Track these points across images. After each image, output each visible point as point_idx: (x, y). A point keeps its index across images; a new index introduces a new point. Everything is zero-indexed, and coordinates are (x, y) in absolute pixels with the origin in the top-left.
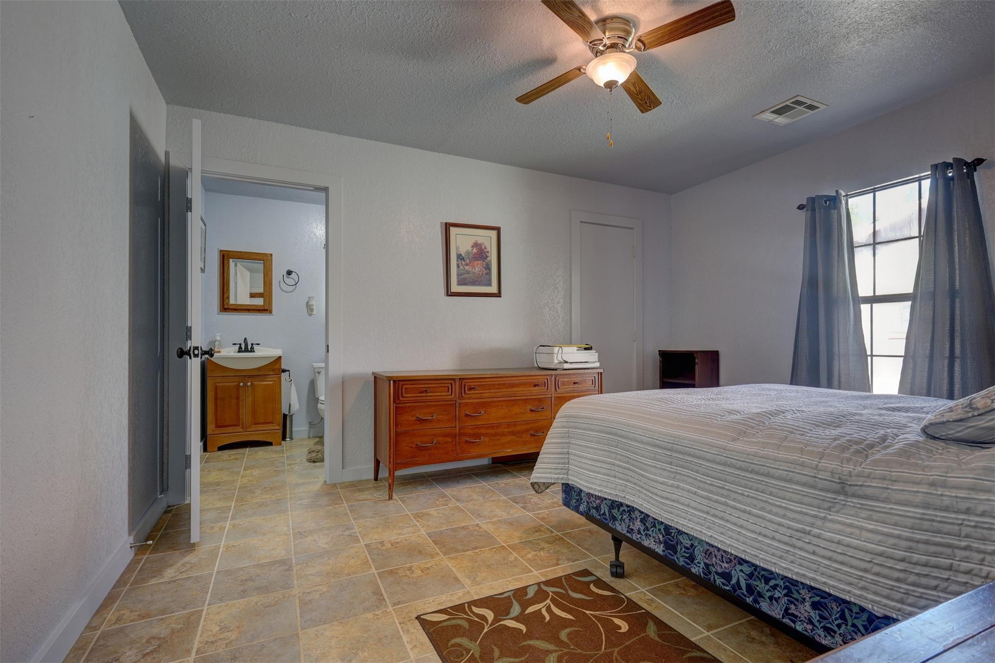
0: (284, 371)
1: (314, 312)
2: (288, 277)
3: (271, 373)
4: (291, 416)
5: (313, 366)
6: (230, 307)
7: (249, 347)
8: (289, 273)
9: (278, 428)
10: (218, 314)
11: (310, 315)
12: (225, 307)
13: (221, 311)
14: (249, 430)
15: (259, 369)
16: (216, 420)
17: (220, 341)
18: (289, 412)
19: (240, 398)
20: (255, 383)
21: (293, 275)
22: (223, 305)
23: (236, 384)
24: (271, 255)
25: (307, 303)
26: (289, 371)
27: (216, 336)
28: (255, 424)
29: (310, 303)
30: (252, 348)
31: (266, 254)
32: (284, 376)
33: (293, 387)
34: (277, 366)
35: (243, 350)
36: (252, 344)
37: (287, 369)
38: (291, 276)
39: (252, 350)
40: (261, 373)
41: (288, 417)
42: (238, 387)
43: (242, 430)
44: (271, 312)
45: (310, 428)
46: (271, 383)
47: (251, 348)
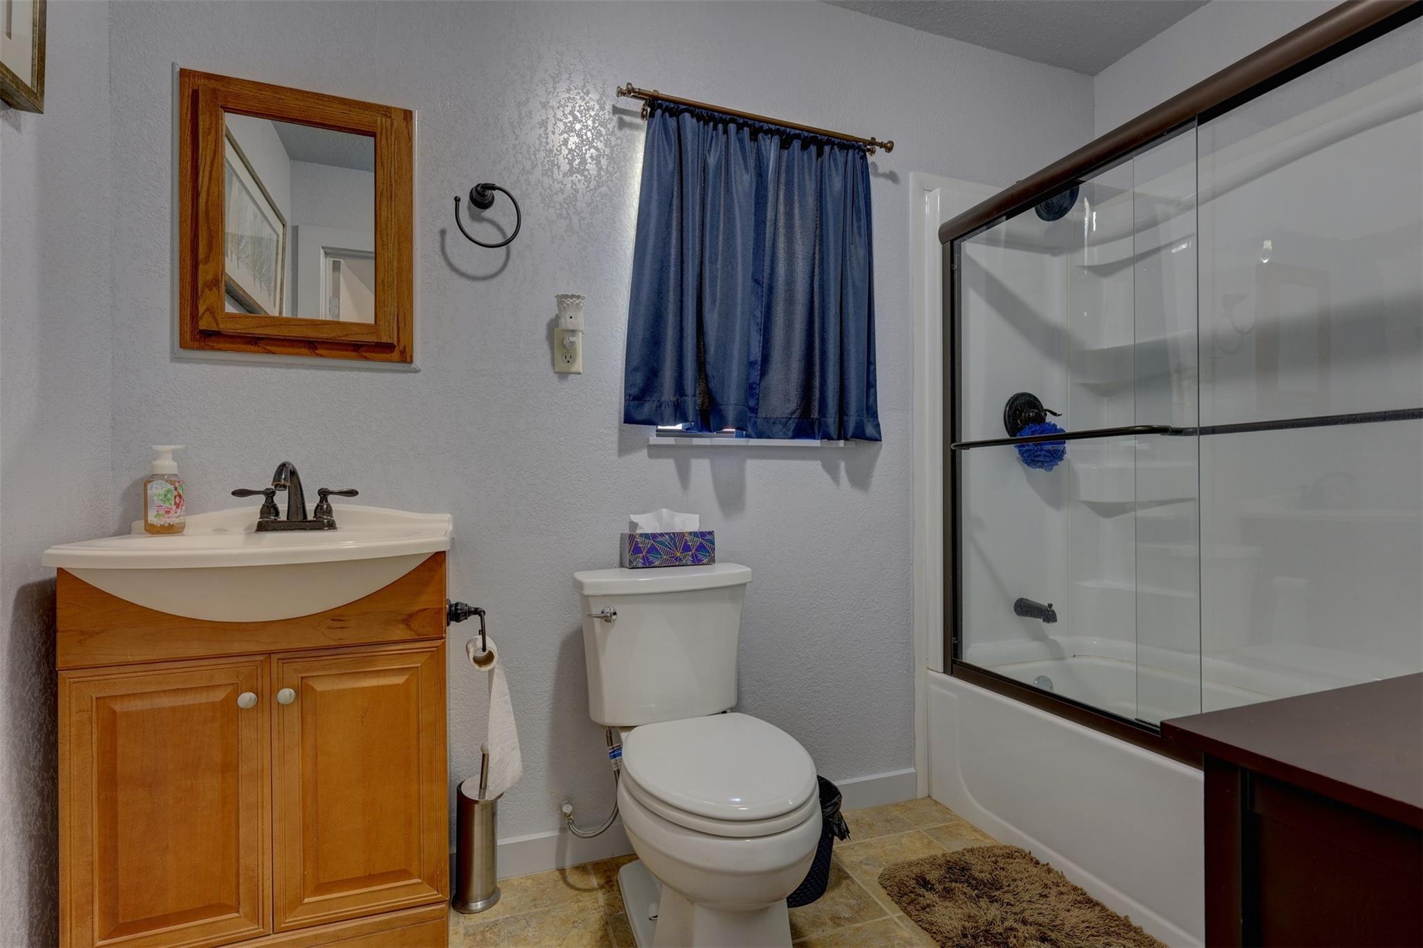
0: (457, 613)
1: (578, 366)
2: (476, 218)
3: (400, 632)
4: (492, 809)
5: (579, 585)
6: (225, 327)
7: (311, 506)
8: (482, 197)
9: (432, 894)
10: (175, 358)
11: (563, 375)
12: (203, 325)
13: (184, 345)
14: (290, 920)
15: (336, 617)
16: (111, 892)
17: (172, 480)
18: (483, 786)
19: (244, 769)
20: (320, 686)
21: (501, 210)
22: (195, 317)
23: (219, 695)
24: (408, 115)
25: (553, 324)
26: (477, 612)
27: (157, 455)
28: (321, 888)
29: (566, 323)
30: (323, 510)
31: (386, 111)
32: (459, 635)
33: (500, 684)
34: (425, 601)
35: (283, 517)
36: (324, 494)
37: (473, 604)
38: (487, 213)
39: (323, 521)
40: (348, 636)
41: (477, 808)
42: (229, 709)
43: (253, 929)
44: (406, 357)
45: (563, 830)
46: (399, 680)
47: (318, 508)
